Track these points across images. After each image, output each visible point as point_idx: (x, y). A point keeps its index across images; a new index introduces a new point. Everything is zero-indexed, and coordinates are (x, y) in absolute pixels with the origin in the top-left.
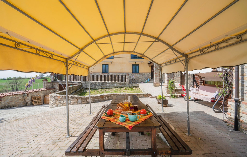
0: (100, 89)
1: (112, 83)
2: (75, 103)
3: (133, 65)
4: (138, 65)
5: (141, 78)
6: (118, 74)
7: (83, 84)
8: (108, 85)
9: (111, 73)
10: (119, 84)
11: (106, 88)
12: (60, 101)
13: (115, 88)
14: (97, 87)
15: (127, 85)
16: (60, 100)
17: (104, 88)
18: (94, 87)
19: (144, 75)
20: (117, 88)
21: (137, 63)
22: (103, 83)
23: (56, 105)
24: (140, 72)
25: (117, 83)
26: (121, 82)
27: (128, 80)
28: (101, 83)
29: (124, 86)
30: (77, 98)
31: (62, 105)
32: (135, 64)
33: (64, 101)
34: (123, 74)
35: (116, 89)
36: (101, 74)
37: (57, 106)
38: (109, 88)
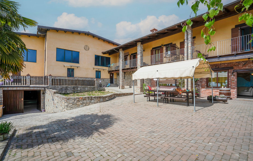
0: (71, 93)
1: (83, 88)
2: (98, 102)
3: (96, 71)
4: (100, 71)
5: (103, 83)
6: (84, 79)
7: (52, 88)
8: (79, 89)
9: (77, 78)
10: (90, 88)
11: (77, 92)
12: (83, 102)
13: (86, 92)
14: (68, 92)
15: (96, 89)
16: (83, 100)
17: (75, 92)
18: (65, 92)
19: (105, 80)
20: (88, 91)
21: (99, 70)
22: (74, 87)
23: (77, 106)
24: (101, 77)
25: (87, 87)
26: (91, 86)
27: (96, 85)
28: (72, 88)
29: (93, 90)
30: (100, 98)
31: (86, 105)
32: (98, 70)
33: (88, 101)
34: (88, 79)
36: (67, 78)
37: (79, 106)
38: (81, 91)
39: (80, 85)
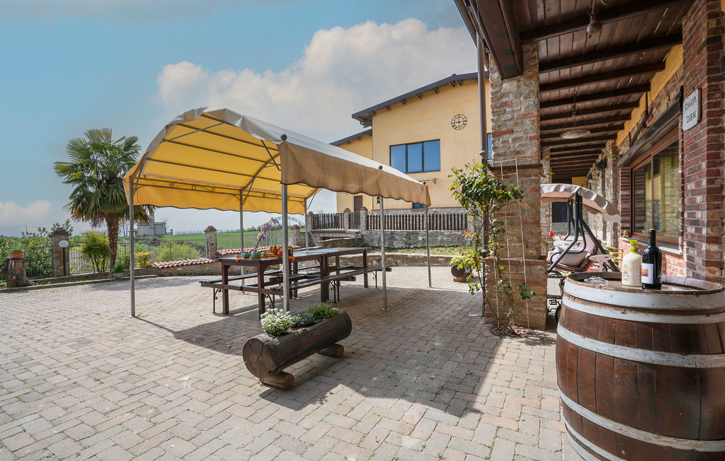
0: (403, 248)
1: (431, 235)
7: (366, 236)
8: (420, 238)
9: (434, 210)
10: (449, 236)
11: (415, 245)
13: (437, 247)
14: (395, 245)
17: (412, 246)
18: (389, 244)
20: (443, 246)
22: (410, 233)
25: (443, 234)
26: (454, 232)
28: (405, 235)
29: (461, 241)
35: (440, 249)
36: (409, 212)
38: (424, 246)
39: (442, 227)
